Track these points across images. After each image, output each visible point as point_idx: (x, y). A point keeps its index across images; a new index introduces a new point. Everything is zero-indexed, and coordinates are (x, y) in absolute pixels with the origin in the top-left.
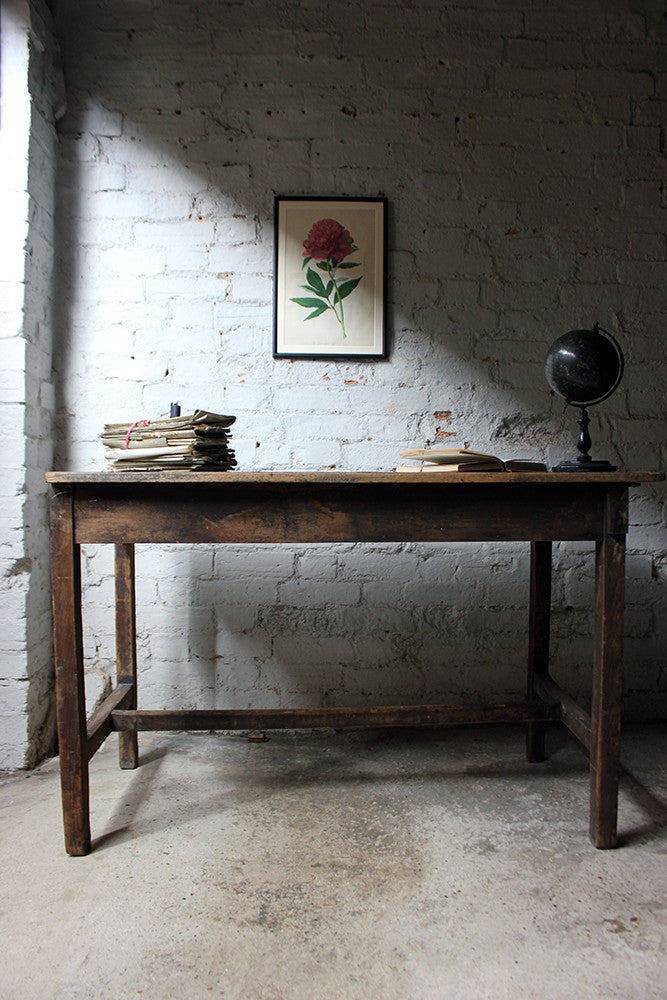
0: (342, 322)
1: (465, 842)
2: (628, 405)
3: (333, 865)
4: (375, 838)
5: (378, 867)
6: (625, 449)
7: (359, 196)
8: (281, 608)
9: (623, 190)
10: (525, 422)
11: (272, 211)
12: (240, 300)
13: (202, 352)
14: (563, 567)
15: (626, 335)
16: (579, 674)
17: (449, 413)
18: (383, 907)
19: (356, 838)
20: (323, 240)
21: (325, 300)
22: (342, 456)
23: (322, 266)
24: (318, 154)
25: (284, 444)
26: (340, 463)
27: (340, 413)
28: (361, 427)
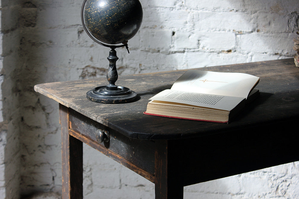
22: (237, 43)
25: (193, 33)
26: (235, 48)
27: (237, 11)
28: (252, 22)
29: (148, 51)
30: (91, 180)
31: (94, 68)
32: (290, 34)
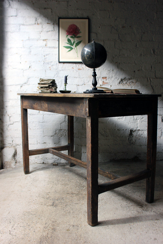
0: (77, 53)
2: (155, 75)
3: (72, 193)
4: (84, 187)
5: (83, 194)
6: (154, 87)
7: (81, 17)
8: (61, 130)
9: (155, 14)
10: (127, 80)
11: (58, 22)
12: (49, 47)
13: (39, 61)
14: (137, 119)
15: (155, 55)
16: (141, 148)
17: (106, 77)
18: (84, 202)
19: (79, 187)
20: (72, 30)
21: (72, 47)
22: (77, 89)
23: (72, 37)
24: (70, 6)
27: (77, 78)
28: (82, 81)
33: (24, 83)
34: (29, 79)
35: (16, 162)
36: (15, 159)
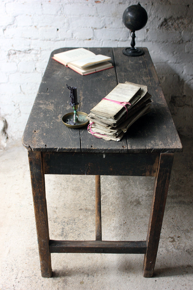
1: (131, 200)
3: (86, 209)
10: (174, 19)
22: (94, 35)
25: (69, 29)
26: (93, 38)
27: (93, 16)
28: (102, 22)
29: (44, 40)
30: (20, 110)
31: (14, 50)
32: (123, 29)
33: (9, 25)
34: (15, 17)
35: (7, 138)
36: (6, 133)
